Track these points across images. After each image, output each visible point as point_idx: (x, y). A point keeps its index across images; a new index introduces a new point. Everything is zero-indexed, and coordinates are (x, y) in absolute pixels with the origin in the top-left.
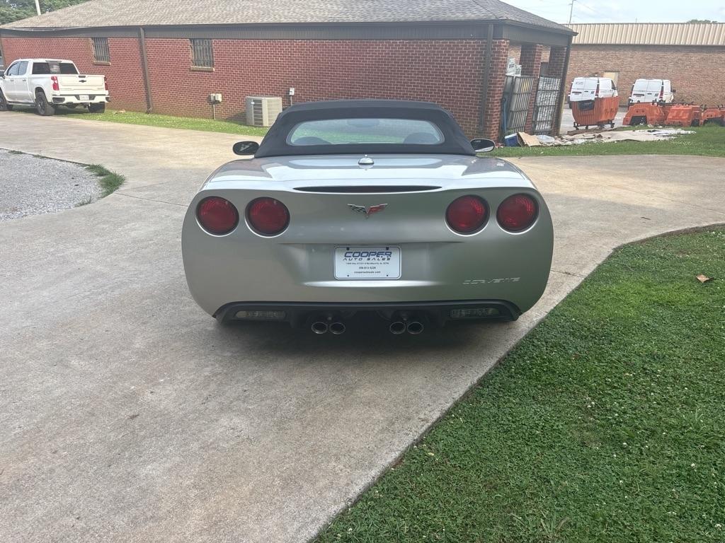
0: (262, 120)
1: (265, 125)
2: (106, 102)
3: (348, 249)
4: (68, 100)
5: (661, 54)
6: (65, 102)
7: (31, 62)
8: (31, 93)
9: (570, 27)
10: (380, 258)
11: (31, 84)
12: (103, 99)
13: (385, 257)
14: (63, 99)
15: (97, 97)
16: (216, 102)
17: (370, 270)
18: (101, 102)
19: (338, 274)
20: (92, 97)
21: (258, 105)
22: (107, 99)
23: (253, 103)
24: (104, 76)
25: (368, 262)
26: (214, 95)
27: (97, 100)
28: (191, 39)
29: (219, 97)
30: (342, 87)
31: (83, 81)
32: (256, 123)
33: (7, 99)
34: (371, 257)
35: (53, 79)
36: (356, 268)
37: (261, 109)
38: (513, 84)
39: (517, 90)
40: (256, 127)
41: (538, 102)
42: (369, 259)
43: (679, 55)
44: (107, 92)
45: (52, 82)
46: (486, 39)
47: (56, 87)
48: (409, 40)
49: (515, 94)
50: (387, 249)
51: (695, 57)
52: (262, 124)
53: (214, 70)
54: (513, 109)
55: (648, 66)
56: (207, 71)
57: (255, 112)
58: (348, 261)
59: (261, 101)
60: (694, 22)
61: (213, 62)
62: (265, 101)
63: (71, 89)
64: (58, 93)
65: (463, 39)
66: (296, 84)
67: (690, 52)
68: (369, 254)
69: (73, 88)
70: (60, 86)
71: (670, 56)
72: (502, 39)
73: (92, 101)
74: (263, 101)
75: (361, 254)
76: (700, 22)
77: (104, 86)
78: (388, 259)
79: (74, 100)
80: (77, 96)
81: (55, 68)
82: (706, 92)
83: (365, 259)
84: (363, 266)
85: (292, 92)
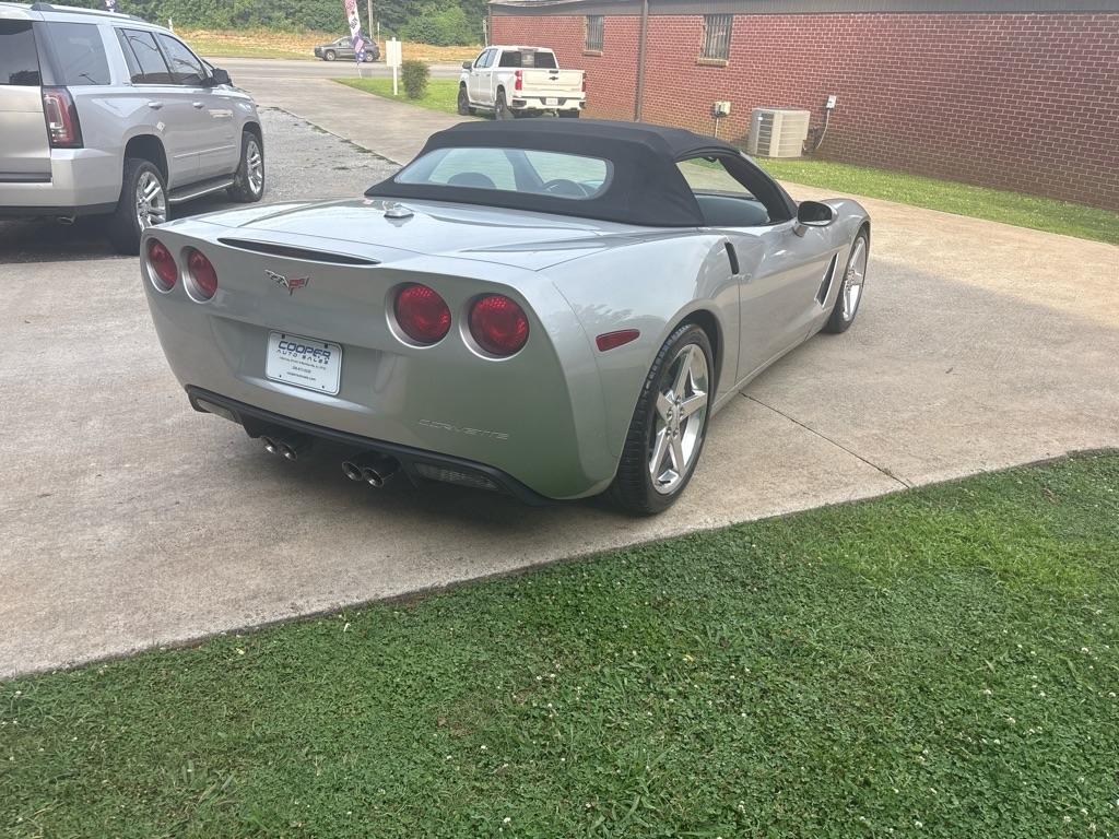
0: (768, 147)
1: (771, 155)
2: (579, 108)
3: (283, 336)
4: (531, 104)
6: (526, 107)
7: (502, 49)
8: (492, 92)
10: (317, 359)
11: (495, 79)
12: (575, 104)
13: (323, 358)
14: (524, 103)
15: (568, 101)
16: (722, 115)
17: (303, 374)
18: (572, 109)
19: (269, 373)
20: (562, 101)
21: (768, 121)
22: (582, 104)
23: (760, 119)
24: (583, 71)
25: (303, 360)
26: (720, 103)
27: (568, 105)
28: (705, 15)
29: (726, 107)
30: (913, 97)
31: (554, 79)
32: (759, 151)
33: (471, 100)
34: (307, 355)
35: (517, 74)
36: (289, 367)
37: (770, 129)
40: (758, 157)
42: (304, 357)
44: (582, 95)
45: (515, 78)
47: (518, 85)
48: (1047, 12)
50: (326, 346)
52: (767, 153)
53: (727, 64)
56: (717, 66)
57: (761, 133)
58: (281, 355)
59: (772, 116)
61: (729, 50)
62: (779, 115)
63: (535, 90)
64: (519, 94)
66: (838, 89)
68: (304, 351)
69: (540, 87)
70: (524, 85)
73: (561, 107)
74: (776, 117)
75: (296, 348)
77: (580, 87)
78: (326, 363)
79: (538, 105)
80: (543, 100)
81: (529, 59)
83: (300, 356)
84: (298, 365)
85: (832, 102)
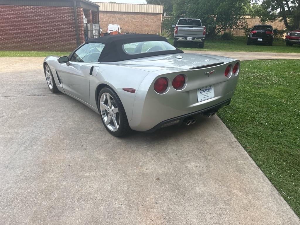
3: (201, 90)
5: (113, 15)
9: (96, 3)
10: (209, 91)
13: (210, 90)
17: (207, 96)
19: (199, 100)
25: (206, 93)
34: (207, 91)
36: (203, 96)
38: (87, 27)
39: (89, 29)
41: (93, 34)
43: (119, 15)
46: (73, 7)
49: (88, 30)
50: (210, 87)
51: (124, 16)
54: (89, 37)
55: (110, 19)
58: (201, 94)
60: (111, 2)
65: (62, 7)
67: (123, 14)
71: (116, 15)
72: (80, 7)
75: (204, 91)
76: (113, 3)
82: (131, 29)
84: (205, 95)
